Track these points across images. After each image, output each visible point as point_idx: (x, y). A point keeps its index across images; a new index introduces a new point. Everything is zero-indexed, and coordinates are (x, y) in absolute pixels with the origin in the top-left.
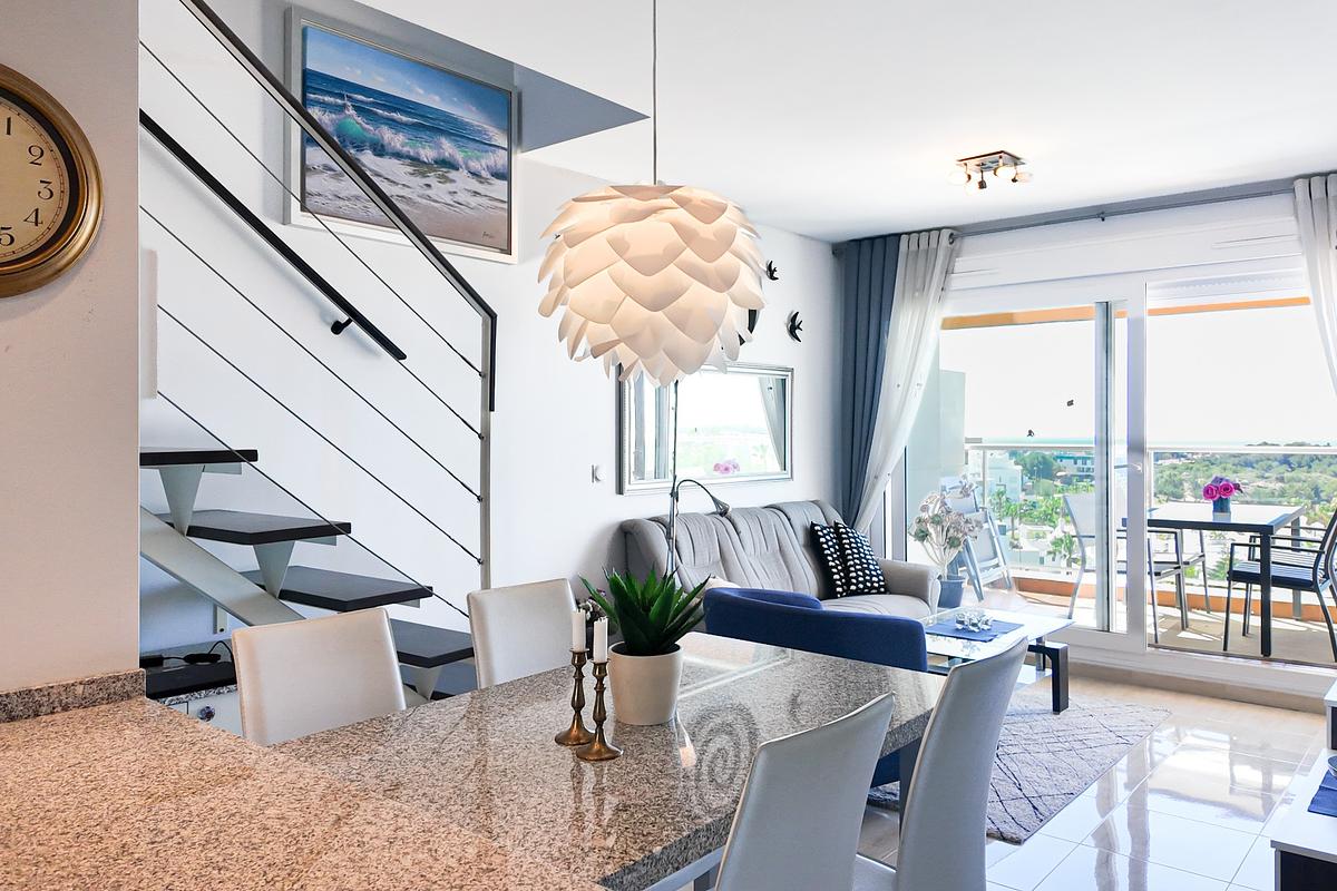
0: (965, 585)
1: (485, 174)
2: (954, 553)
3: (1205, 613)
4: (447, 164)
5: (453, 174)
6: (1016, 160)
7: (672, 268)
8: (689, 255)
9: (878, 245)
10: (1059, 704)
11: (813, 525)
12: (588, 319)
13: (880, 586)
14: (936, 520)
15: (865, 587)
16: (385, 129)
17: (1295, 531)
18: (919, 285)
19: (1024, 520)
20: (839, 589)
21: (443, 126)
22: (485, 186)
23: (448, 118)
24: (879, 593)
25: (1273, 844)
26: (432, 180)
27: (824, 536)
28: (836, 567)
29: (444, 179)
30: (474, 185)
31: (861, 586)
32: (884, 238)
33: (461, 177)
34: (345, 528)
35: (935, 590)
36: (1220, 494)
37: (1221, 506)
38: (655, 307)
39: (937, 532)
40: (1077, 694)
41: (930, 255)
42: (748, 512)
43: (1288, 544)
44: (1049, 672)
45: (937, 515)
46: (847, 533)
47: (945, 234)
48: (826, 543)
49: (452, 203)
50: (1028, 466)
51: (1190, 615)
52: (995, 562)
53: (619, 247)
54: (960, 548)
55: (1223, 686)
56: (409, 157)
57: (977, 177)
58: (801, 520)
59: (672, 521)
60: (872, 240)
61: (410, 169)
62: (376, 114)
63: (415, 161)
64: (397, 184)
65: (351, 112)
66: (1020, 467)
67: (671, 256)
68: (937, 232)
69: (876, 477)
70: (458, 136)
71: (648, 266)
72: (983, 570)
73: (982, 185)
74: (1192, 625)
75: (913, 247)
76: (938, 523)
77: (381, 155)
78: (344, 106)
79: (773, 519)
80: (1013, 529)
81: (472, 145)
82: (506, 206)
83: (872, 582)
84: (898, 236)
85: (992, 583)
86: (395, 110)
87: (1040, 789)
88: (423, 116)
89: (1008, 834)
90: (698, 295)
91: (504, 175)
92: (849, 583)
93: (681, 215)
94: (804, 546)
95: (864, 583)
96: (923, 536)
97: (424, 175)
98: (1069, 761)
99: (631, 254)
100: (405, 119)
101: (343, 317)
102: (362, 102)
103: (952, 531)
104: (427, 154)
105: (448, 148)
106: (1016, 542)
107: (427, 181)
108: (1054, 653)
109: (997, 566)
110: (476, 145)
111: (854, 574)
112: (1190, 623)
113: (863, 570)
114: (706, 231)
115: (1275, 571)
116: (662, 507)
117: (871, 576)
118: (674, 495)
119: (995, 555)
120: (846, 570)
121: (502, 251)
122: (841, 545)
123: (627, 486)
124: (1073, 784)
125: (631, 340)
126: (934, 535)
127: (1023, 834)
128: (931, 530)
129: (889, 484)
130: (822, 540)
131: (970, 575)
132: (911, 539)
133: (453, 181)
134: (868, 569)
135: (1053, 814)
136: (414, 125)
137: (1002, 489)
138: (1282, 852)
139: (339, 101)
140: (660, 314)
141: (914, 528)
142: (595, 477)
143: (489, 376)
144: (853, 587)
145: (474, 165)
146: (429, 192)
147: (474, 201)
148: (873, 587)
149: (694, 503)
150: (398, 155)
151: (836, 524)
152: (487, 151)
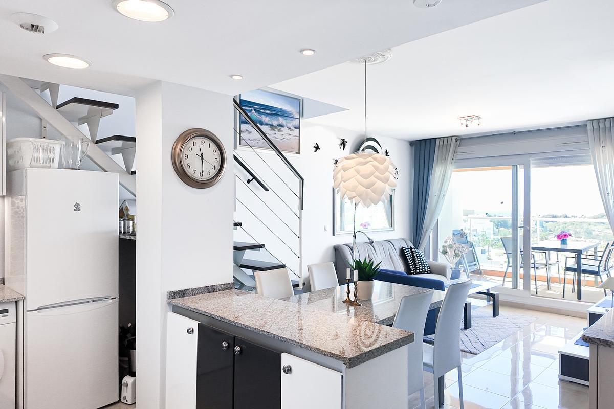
0: (461, 272)
1: (292, 128)
2: (458, 259)
3: (558, 284)
4: (281, 126)
5: (282, 129)
6: (479, 117)
7: (372, 177)
8: (377, 174)
9: (428, 142)
10: (495, 315)
11: (402, 248)
12: (347, 190)
13: (428, 271)
14: (450, 247)
15: (422, 271)
16: (263, 116)
17: (595, 252)
18: (444, 157)
19: (494, 247)
20: (412, 272)
21: (280, 113)
22: (292, 132)
23: (282, 111)
24: (428, 273)
25: (559, 352)
26: (276, 131)
27: (407, 252)
28: (411, 263)
29: (280, 131)
30: (289, 132)
31: (421, 271)
32: (430, 139)
33: (285, 129)
34: (263, 246)
35: (449, 273)
36: (563, 237)
37: (564, 242)
38: (367, 188)
39: (451, 252)
40: (502, 311)
41: (448, 146)
42: (378, 242)
43: (593, 257)
44: (492, 302)
45: (450, 245)
46: (415, 251)
47: (454, 139)
48: (408, 254)
50: (497, 223)
51: (551, 285)
52: (475, 263)
53: (358, 172)
54: (460, 258)
55: (559, 310)
56: (270, 125)
57: (465, 124)
58: (398, 246)
59: (353, 245)
60: (425, 140)
61: (270, 129)
63: (272, 126)
65: (253, 112)
66: (492, 223)
67: (372, 174)
68: (450, 138)
69: (427, 230)
71: (366, 177)
72: (469, 266)
73: (467, 126)
74: (552, 289)
75: (441, 143)
76: (451, 248)
77: (262, 125)
78: (251, 110)
79: (387, 245)
80: (489, 251)
81: (289, 118)
82: (298, 138)
83: (425, 269)
84: (436, 138)
85: (473, 272)
86: (266, 110)
87: (485, 340)
88: (274, 111)
89: (472, 352)
90: (379, 184)
91: (298, 128)
92: (416, 269)
93: (375, 163)
94: (400, 255)
95: (422, 269)
96: (445, 252)
97: (274, 130)
98: (497, 332)
99: (361, 174)
100: (269, 112)
101: (251, 178)
103: (456, 250)
104: (275, 123)
105: (281, 120)
106: (490, 257)
107: (275, 132)
108: (493, 296)
109: (475, 265)
111: (418, 266)
112: (551, 288)
113: (421, 265)
114: (381, 166)
115: (583, 267)
116: (349, 240)
117: (425, 267)
118: (355, 236)
119: (475, 261)
120: (415, 265)
121: (297, 153)
122: (413, 255)
123: (336, 233)
124: (498, 339)
125: (360, 196)
126: (449, 252)
127: (478, 352)
128: (448, 250)
129: (432, 232)
130: (406, 253)
131: (464, 268)
132: (440, 254)
134: (424, 264)
135: (489, 347)
136: (271, 114)
137: (484, 233)
138: (562, 355)
139: (250, 109)
140: (369, 190)
141: (441, 249)
142: (325, 229)
143: (301, 199)
144: (418, 271)
145: (289, 125)
146: (275, 135)
147: (288, 137)
148: (425, 271)
149: (361, 239)
150: (267, 124)
151: (411, 247)
152: (292, 120)
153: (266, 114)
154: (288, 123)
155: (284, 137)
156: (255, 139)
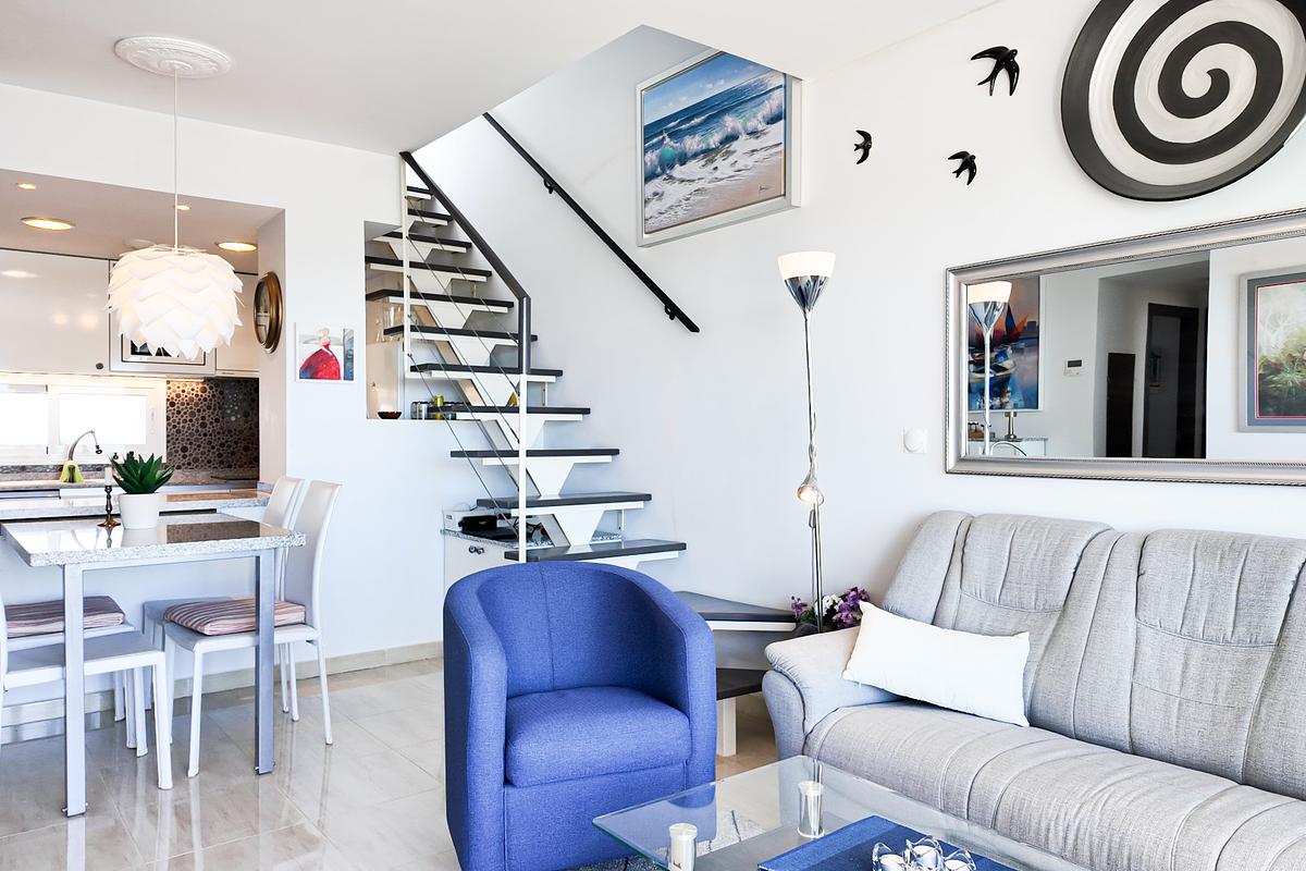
1: (760, 128)
21: (726, 104)
22: (763, 138)
26: (719, 162)
49: (733, 173)
61: (703, 162)
62: (681, 130)
64: (693, 181)
70: (737, 105)
86: (691, 118)
102: (674, 127)
105: (731, 122)
110: (752, 103)
121: (780, 197)
133: (734, 152)
139: (661, 137)
145: (751, 125)
146: (717, 174)
153: (692, 131)
154: (748, 120)
155: (738, 167)
156: (671, 208)
